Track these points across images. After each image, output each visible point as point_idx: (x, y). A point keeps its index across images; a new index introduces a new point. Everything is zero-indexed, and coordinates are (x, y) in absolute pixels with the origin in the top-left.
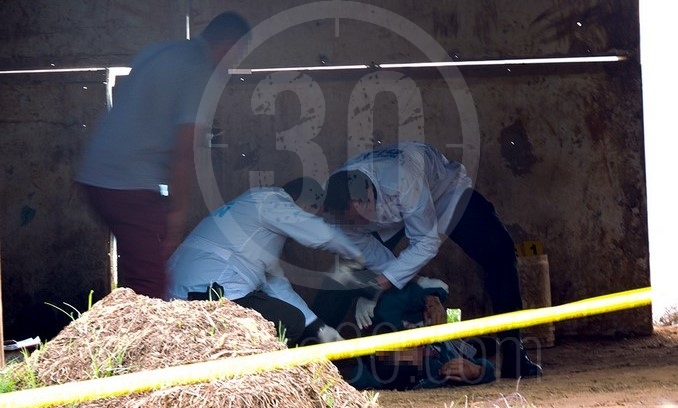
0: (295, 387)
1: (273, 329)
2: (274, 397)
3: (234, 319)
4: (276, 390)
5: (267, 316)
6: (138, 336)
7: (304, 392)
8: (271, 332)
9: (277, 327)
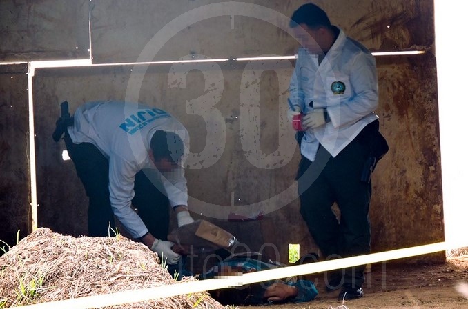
0: (174, 302)
1: (157, 258)
3: (127, 251)
5: (153, 249)
6: (55, 264)
8: (155, 261)
9: (160, 256)
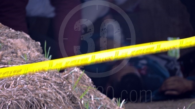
0: (60, 93)
1: (40, 48)
2: (43, 102)
3: (8, 40)
4: (45, 96)
5: (35, 38)
7: (67, 98)
8: (38, 51)
9: (42, 45)
